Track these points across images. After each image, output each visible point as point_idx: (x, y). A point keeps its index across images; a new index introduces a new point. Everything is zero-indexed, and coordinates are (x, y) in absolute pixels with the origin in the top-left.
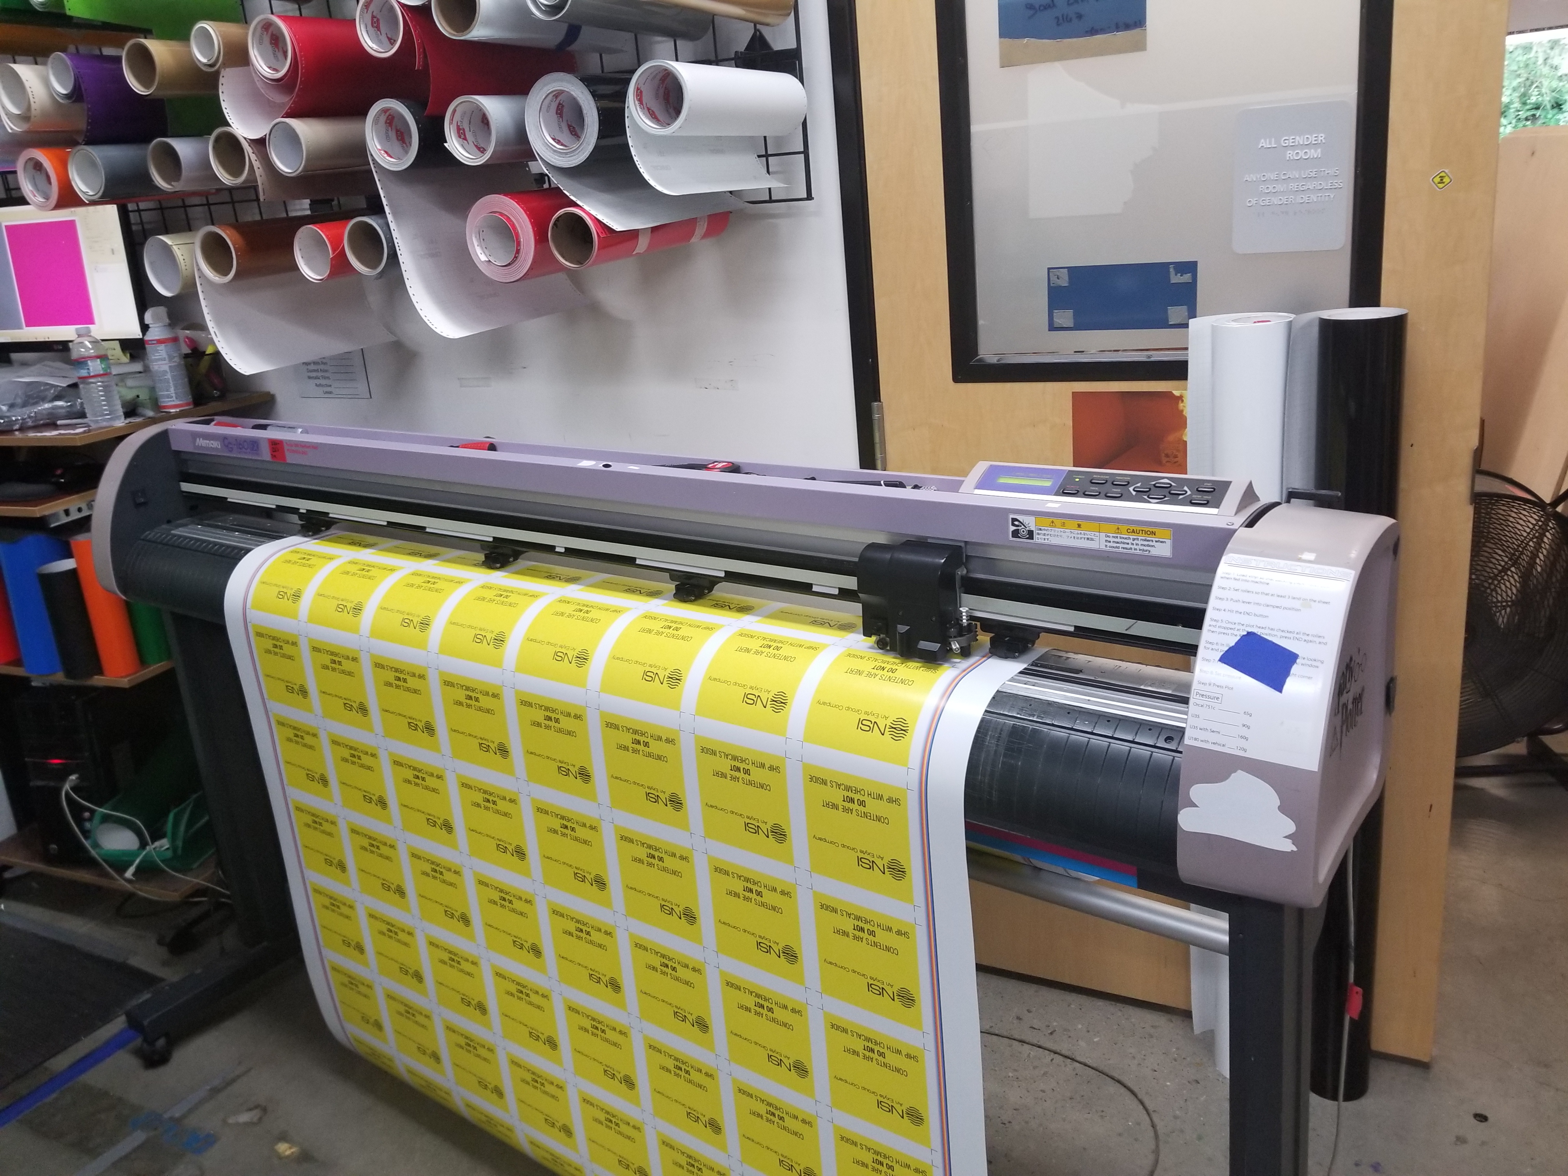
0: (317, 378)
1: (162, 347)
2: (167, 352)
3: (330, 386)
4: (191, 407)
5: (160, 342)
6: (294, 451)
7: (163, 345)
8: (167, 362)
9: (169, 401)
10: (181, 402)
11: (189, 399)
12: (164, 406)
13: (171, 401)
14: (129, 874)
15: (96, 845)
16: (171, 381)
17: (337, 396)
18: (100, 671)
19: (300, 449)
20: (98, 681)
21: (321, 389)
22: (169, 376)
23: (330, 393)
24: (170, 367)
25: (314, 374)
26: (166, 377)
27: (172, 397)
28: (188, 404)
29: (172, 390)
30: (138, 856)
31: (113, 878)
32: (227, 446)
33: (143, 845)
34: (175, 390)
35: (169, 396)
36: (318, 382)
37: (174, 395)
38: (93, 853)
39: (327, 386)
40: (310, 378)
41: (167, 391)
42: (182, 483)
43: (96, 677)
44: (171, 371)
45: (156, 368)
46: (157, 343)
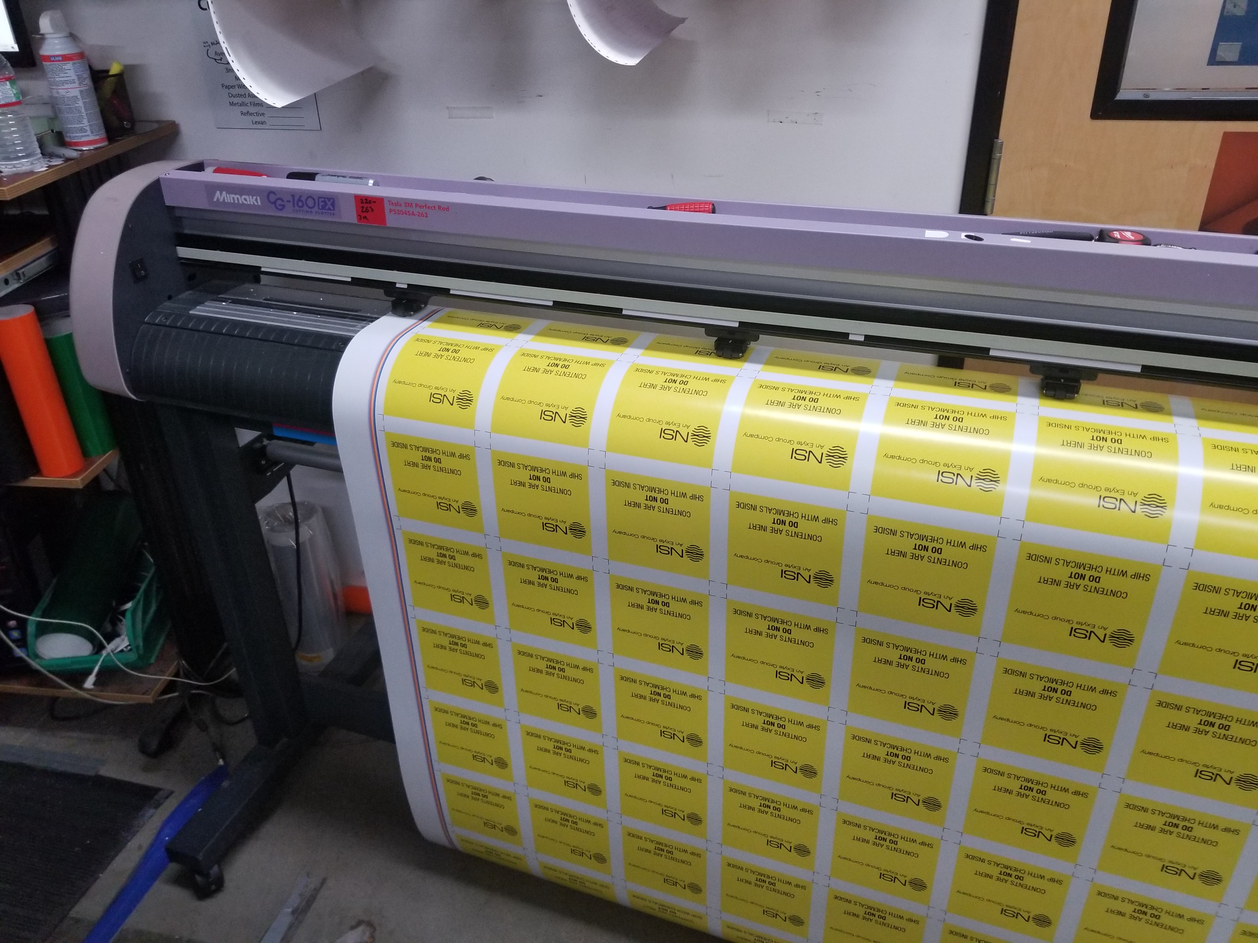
0: (243, 104)
1: (69, 65)
2: (76, 72)
3: (263, 114)
4: (106, 143)
5: (66, 58)
6: (400, 212)
7: (71, 62)
8: (77, 85)
9: (82, 136)
10: (98, 137)
11: (102, 134)
12: (76, 142)
13: (86, 136)
14: (89, 683)
15: (37, 656)
16: (83, 110)
17: (273, 127)
18: (37, 471)
19: (416, 210)
20: (34, 481)
21: (249, 118)
22: (80, 103)
23: (262, 123)
24: (81, 92)
25: (236, 100)
26: (77, 105)
27: (86, 131)
28: (101, 140)
29: (85, 121)
30: (96, 662)
31: (63, 688)
32: (274, 203)
33: (99, 648)
34: (89, 122)
35: (82, 130)
36: (245, 109)
37: (88, 128)
38: (34, 664)
39: (258, 114)
40: (232, 104)
41: (80, 122)
42: (178, 248)
43: (32, 478)
44: (83, 98)
45: (62, 92)
46: (62, 61)
